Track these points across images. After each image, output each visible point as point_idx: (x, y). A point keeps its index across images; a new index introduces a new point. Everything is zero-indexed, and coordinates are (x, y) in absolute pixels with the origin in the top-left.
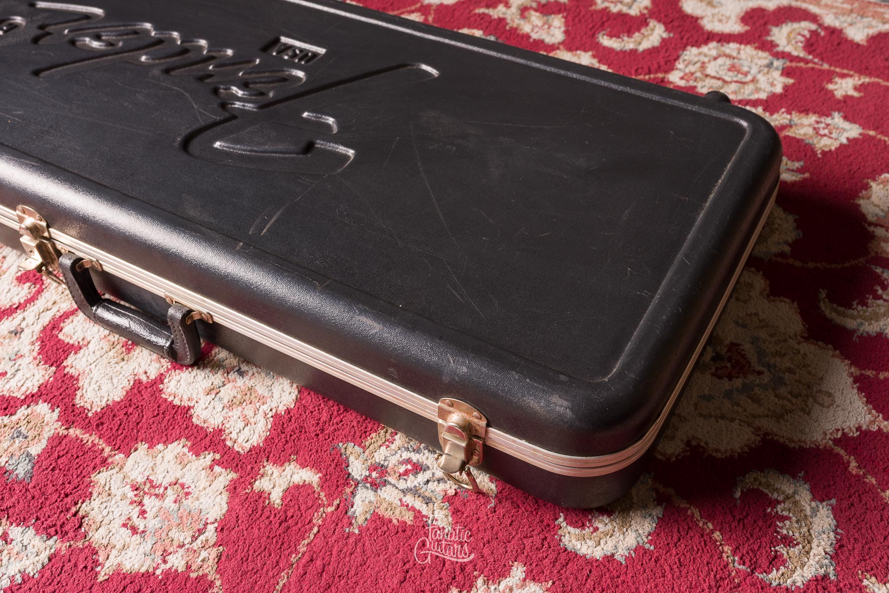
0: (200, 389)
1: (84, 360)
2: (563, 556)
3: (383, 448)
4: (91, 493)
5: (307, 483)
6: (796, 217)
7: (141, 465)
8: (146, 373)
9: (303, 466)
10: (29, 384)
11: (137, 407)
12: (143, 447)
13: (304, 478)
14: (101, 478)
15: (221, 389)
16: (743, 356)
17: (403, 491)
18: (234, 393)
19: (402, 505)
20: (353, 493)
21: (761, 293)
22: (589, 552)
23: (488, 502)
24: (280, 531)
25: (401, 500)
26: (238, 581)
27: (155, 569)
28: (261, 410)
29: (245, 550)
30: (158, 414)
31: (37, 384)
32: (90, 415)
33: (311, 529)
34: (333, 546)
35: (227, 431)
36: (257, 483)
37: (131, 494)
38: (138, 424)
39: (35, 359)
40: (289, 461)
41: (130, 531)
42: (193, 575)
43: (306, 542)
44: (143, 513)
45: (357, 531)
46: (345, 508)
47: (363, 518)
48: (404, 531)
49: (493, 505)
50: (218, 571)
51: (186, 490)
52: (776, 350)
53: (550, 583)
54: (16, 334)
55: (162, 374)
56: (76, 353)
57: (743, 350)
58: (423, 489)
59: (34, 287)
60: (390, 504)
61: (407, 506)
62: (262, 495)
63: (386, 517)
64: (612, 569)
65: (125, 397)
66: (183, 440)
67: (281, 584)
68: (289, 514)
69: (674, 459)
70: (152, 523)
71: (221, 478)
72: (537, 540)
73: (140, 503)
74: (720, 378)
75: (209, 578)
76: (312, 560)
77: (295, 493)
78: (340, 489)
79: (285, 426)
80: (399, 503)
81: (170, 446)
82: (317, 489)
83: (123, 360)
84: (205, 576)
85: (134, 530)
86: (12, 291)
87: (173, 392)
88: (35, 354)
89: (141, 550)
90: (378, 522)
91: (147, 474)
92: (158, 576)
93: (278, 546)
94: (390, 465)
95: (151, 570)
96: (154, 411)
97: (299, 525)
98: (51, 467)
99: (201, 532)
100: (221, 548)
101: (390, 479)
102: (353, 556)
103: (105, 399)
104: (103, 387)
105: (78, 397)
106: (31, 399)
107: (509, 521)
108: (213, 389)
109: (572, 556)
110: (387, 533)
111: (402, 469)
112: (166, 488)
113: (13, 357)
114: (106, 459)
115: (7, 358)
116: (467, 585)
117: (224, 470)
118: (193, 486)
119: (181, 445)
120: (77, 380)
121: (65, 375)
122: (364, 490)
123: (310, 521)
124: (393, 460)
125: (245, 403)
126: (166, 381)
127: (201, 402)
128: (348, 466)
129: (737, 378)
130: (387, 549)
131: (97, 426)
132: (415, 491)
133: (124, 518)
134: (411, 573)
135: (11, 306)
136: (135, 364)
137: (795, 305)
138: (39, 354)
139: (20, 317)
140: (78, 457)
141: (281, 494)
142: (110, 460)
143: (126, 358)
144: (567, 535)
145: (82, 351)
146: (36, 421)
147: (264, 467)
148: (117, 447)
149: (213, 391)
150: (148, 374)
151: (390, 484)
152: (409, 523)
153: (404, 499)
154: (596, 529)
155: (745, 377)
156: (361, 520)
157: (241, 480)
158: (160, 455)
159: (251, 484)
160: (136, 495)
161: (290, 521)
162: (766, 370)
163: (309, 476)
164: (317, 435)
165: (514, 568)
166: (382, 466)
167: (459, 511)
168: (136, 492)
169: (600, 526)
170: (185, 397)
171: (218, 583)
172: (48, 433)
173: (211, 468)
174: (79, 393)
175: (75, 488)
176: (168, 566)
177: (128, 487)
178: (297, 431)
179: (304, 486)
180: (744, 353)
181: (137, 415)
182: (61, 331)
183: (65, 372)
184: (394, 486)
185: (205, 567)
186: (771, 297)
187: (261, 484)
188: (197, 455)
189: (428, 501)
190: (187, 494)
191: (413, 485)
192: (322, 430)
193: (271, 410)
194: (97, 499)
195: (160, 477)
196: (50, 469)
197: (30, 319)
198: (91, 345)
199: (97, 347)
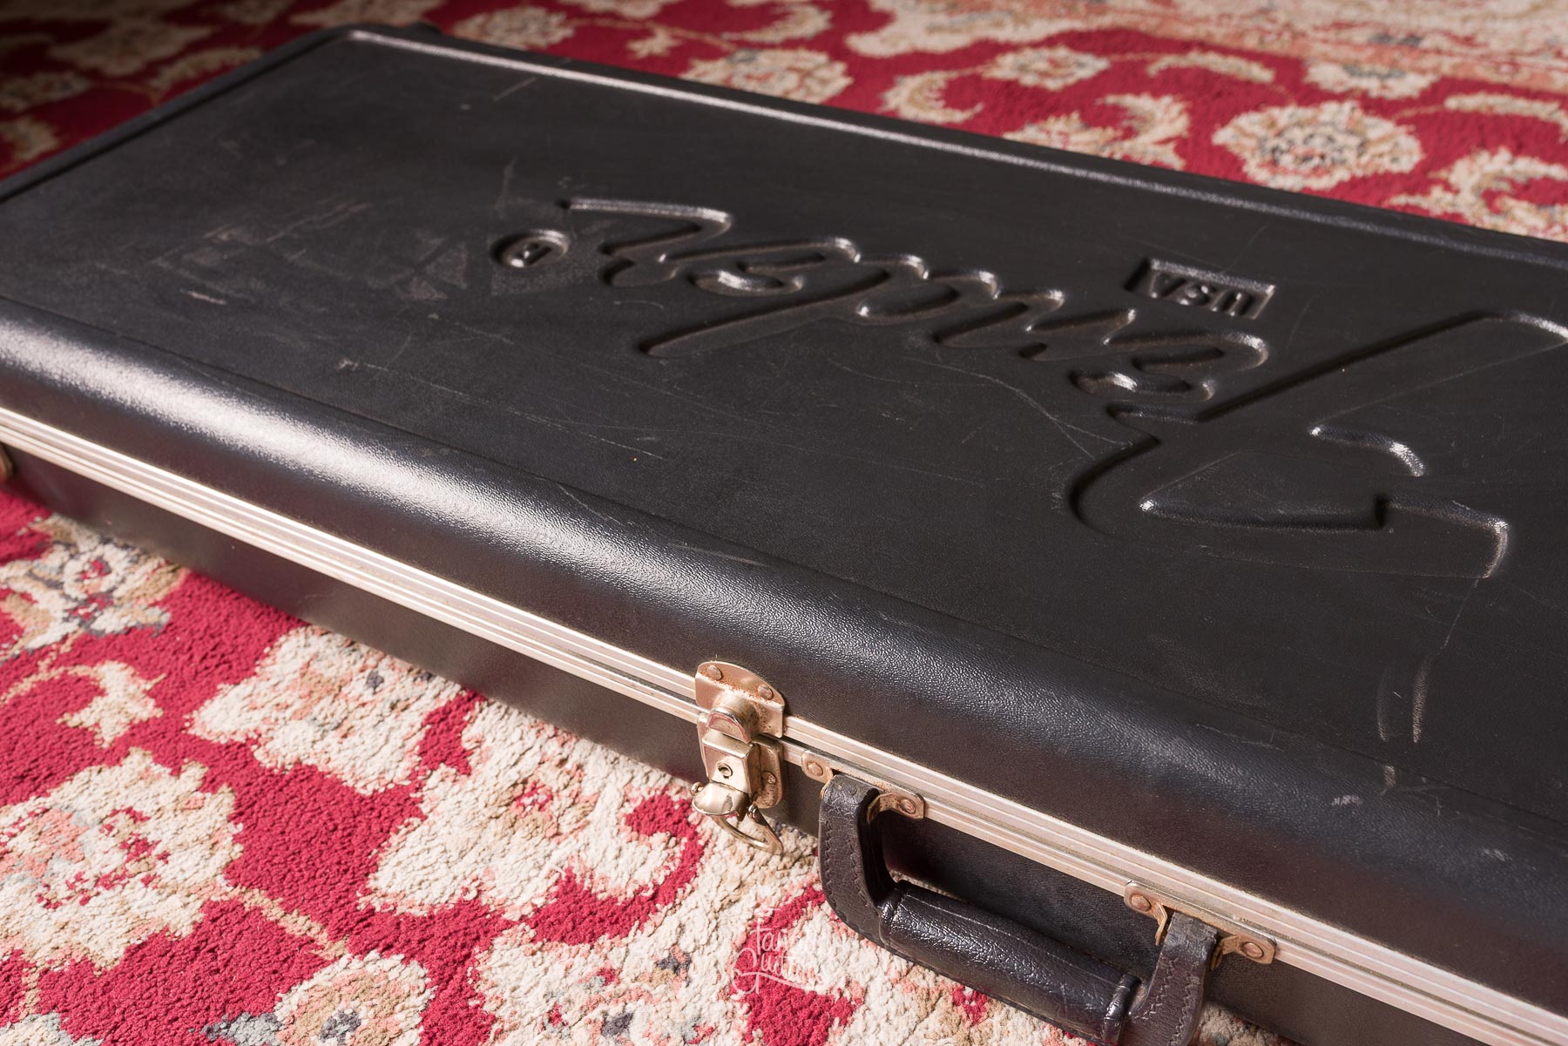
39: (746, 1037)
54: (676, 969)
56: (844, 1023)
59: (677, 843)
83: (970, 1040)
86: (626, 854)
88: (742, 1025)
113: (692, 1035)
135: (637, 893)
138: (754, 1024)
139: (671, 923)
145: (858, 1015)
182: (784, 960)
197: (698, 929)
198: (872, 998)
199: (892, 1007)
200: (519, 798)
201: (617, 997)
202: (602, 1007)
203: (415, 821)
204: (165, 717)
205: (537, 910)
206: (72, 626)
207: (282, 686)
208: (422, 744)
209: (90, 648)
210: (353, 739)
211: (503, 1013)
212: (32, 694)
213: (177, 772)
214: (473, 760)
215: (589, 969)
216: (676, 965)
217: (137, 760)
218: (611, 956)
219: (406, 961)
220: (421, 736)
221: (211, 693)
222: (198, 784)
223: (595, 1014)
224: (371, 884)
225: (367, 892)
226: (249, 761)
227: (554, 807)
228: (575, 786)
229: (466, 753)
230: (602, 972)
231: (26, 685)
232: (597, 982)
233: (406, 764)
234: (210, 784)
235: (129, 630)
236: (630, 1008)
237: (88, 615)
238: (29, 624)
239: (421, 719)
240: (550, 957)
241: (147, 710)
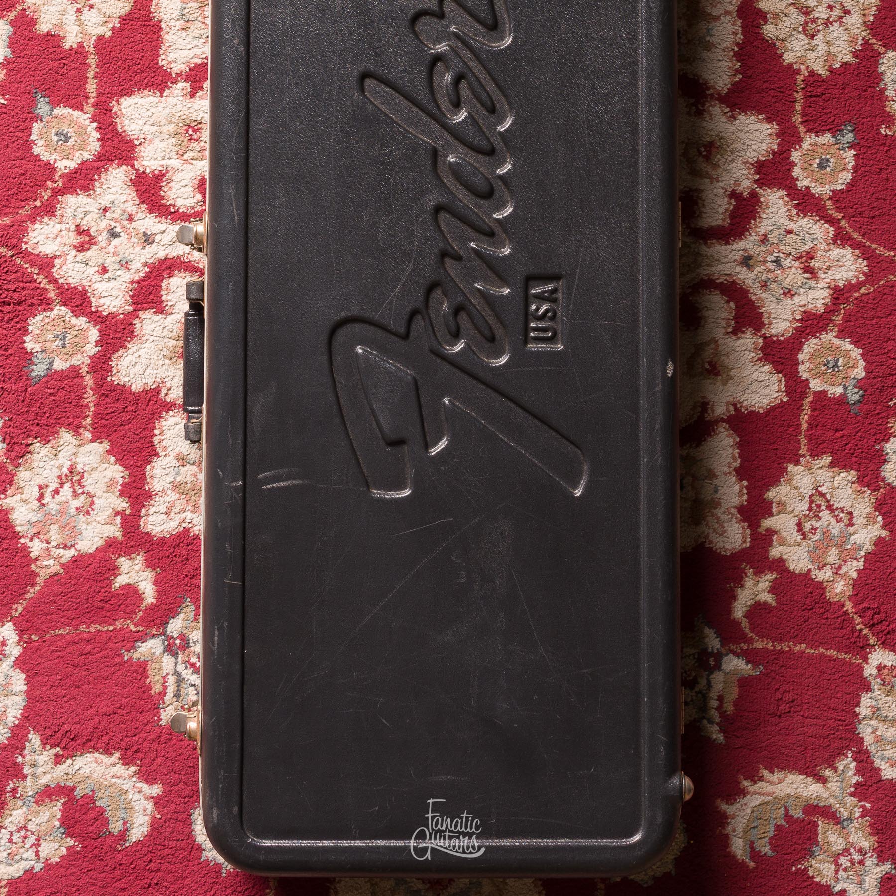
0: (178, 448)
1: (153, 325)
2: (185, 816)
4: (49, 441)
5: (143, 596)
7: (91, 458)
8: (169, 390)
9: (156, 583)
10: (106, 301)
11: (135, 412)
12: (106, 445)
13: (146, 591)
14: (66, 436)
15: (188, 465)
17: (176, 671)
18: (189, 479)
19: (164, 678)
20: (154, 636)
22: (198, 832)
24: (95, 604)
25: (167, 674)
26: (46, 601)
27: (24, 536)
28: (185, 514)
29: (69, 590)
30: (138, 434)
31: (112, 309)
32: (109, 379)
33: (110, 625)
34: (105, 649)
35: (152, 502)
36: (124, 559)
37: (65, 471)
38: (122, 425)
39: (132, 282)
40: (154, 569)
41: (38, 494)
42: (33, 567)
43: (99, 627)
44: (56, 492)
45: (126, 658)
46: (143, 637)
47: (139, 656)
48: (144, 692)
50: (46, 582)
51: (90, 509)
53: (159, 816)
54: (145, 241)
55: (175, 404)
56: (155, 313)
58: (185, 686)
60: (160, 669)
61: (165, 682)
62: (115, 570)
63: (149, 673)
65: (139, 392)
66: (127, 473)
67: (60, 632)
68: (112, 602)
70: (53, 505)
71: (112, 528)
73: (62, 484)
75: (38, 579)
76: (88, 641)
77: (132, 592)
78: (152, 624)
79: (181, 544)
80: (164, 675)
81: (118, 466)
82: (143, 607)
83: (171, 359)
84: (37, 575)
85: (41, 497)
86: (186, 189)
87: (164, 428)
89: (29, 517)
90: (141, 668)
91: (86, 469)
92: (20, 543)
93: (84, 611)
94: (192, 648)
95: (21, 534)
96: (139, 428)
97: (108, 614)
98: (52, 391)
99: (65, 547)
100: (62, 571)
101: (180, 656)
102: (106, 668)
103: (127, 379)
104: (137, 367)
105: (118, 355)
106: (96, 317)
107: (191, 765)
109: (188, 823)
110: (136, 681)
111: (193, 659)
112: (83, 493)
113: (124, 263)
114: (80, 427)
115: (119, 258)
116: (127, 761)
117: (120, 526)
118: (95, 512)
119: (123, 475)
120: (132, 339)
121: (132, 324)
122: (161, 643)
123: (115, 620)
125: (184, 496)
126: (171, 413)
127: (168, 459)
128: (173, 618)
130: (125, 688)
131: (103, 394)
132: (180, 680)
133: (45, 482)
134: (116, 716)
135: (171, 205)
136: (171, 374)
138: (138, 282)
139: (162, 227)
140: (71, 403)
141: (124, 583)
142: (81, 430)
143: (174, 360)
146: (80, 341)
147: (138, 554)
148: (96, 425)
149: (182, 460)
150: (169, 392)
151: (176, 659)
152: (153, 692)
153: (169, 677)
156: (136, 656)
158: (106, 465)
159: (120, 555)
160: (66, 476)
161: (108, 606)
163: (149, 592)
165: (156, 786)
166: (188, 643)
168: (68, 473)
170: (164, 443)
171: (38, 588)
172: (75, 361)
173: (117, 513)
174: (122, 352)
175: (47, 425)
176: (30, 544)
177: (69, 463)
178: (181, 558)
179: (140, 595)
181: (129, 417)
182: (169, 277)
183: (134, 322)
184: (176, 663)
185: (44, 570)
187: (124, 562)
188: (122, 494)
189: (177, 695)
190: (88, 513)
191: (184, 677)
193: (189, 523)
194: (47, 449)
195: (90, 481)
196: (49, 391)
197: (166, 238)
198: (170, 317)
199: (170, 326)
200: (190, 127)
201: (124, 227)
202: (117, 225)
203: (158, 94)
205: (144, 172)
208: (196, 66)
210: (183, 34)
211: (97, 191)
214: (198, 93)
215: (130, 210)
216: (148, 240)
218: (140, 214)
219: (98, 140)
223: (113, 224)
224: (122, 100)
225: (118, 101)
227: (193, 145)
229: (200, 88)
230: (131, 215)
232: (126, 216)
233: (182, 67)
236: (123, 234)
240: (128, 191)
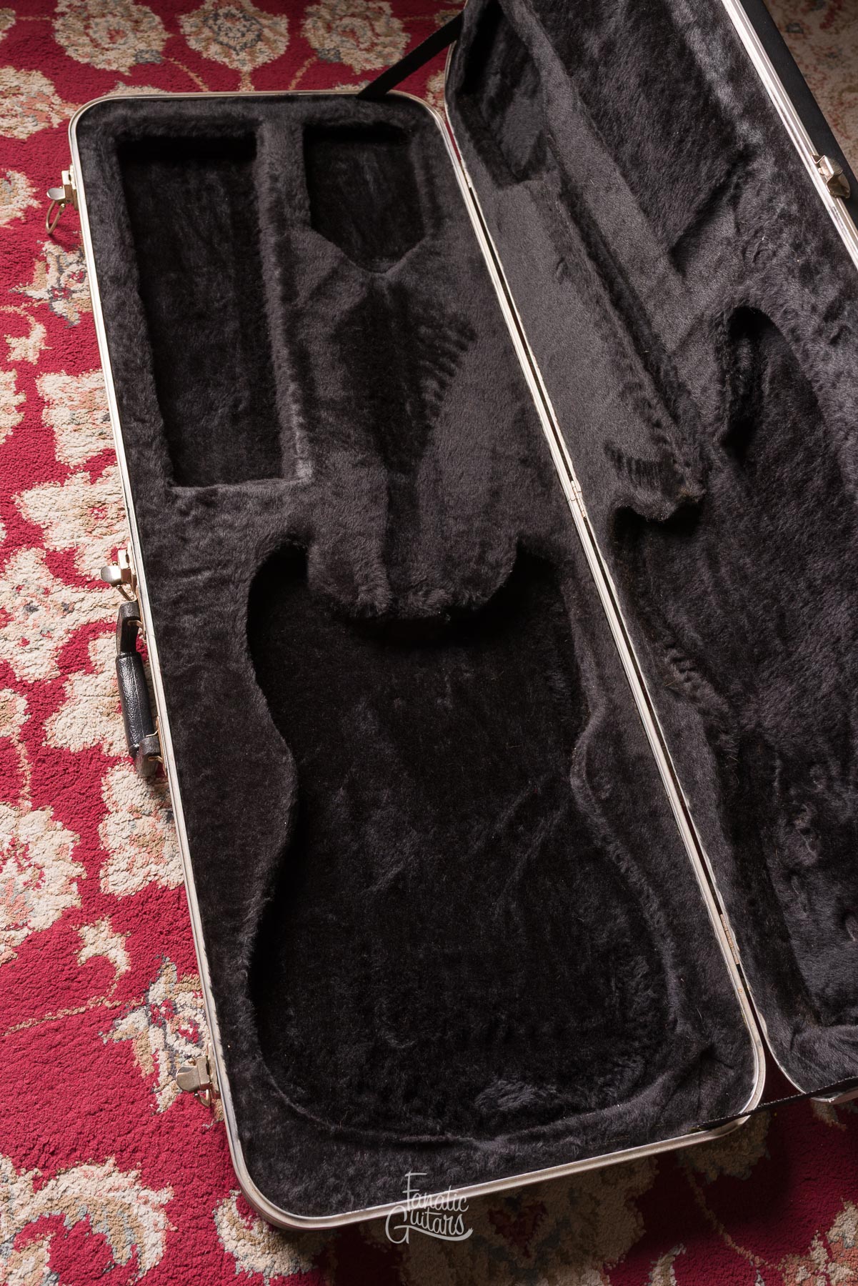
0: (129, 802)
1: (85, 686)
2: (206, 1220)
3: (192, 994)
5: (115, 966)
6: (768, 1156)
7: (34, 827)
8: (111, 745)
9: (127, 948)
10: (32, 670)
11: (77, 772)
12: (49, 812)
13: (118, 959)
14: (3, 809)
15: (144, 816)
16: (535, 1225)
17: (166, 1045)
18: (147, 830)
19: (153, 1056)
20: (134, 1008)
21: (630, 1189)
22: (226, 1238)
23: (208, 1122)
24: (60, 985)
25: (157, 1050)
28: (148, 868)
29: (27, 975)
30: (83, 794)
31: (37, 676)
32: (44, 744)
33: (81, 1006)
34: (79, 1036)
35: (110, 861)
36: (87, 928)
37: (6, 846)
38: (64, 788)
39: (57, 649)
40: (123, 933)
43: (68, 1012)
45: (105, 1042)
46: (120, 1013)
47: (120, 1036)
48: (133, 1077)
49: (208, 1127)
51: (40, 882)
52: (568, 1252)
53: (175, 1228)
55: (120, 758)
56: (85, 674)
57: (543, 1221)
58: (180, 1060)
60: (148, 1046)
61: (156, 1060)
62: (78, 942)
63: (134, 1053)
64: (224, 1268)
65: (79, 752)
66: (78, 835)
67: (22, 1026)
68: (80, 978)
69: (369, 1242)
71: (68, 897)
72: (204, 1189)
73: (4, 861)
74: (492, 1221)
76: (57, 1030)
77: (101, 964)
78: (130, 995)
79: (150, 900)
80: (153, 1052)
81: (66, 831)
82: (116, 978)
83: (109, 715)
86: (100, 560)
87: (111, 784)
88: (61, 644)
90: (125, 1050)
91: (30, 840)
93: (47, 996)
94: (180, 1014)
96: (84, 787)
97: (77, 994)
99: (16, 927)
100: (15, 955)
101: (168, 1025)
102: (83, 1058)
103: (64, 741)
104: (73, 727)
105: (50, 719)
106: (22, 687)
108: (137, 811)
109: (211, 1228)
110: (121, 1066)
111: (184, 1027)
112: (30, 866)
113: (45, 633)
114: (18, 797)
115: (40, 629)
116: (124, 1166)
117: (77, 893)
118: (46, 883)
119: (72, 839)
120: (64, 701)
121: (61, 687)
122: (144, 1015)
123: (86, 999)
124: (188, 1013)
125: (145, 849)
126: (116, 768)
127: (120, 814)
128: (154, 983)
129: (505, 1236)
130: (108, 1078)
131: (39, 760)
132: (172, 1054)
134: (103, 1114)
135: (86, 576)
136: (111, 729)
137: (641, 1233)
138: (63, 648)
139: (81, 595)
140: (4, 774)
141: (90, 955)
142: (20, 801)
143: (111, 715)
144: (226, 1209)
145: (91, 676)
146: (7, 712)
147: (103, 920)
148: (34, 793)
149: (136, 812)
150: (111, 748)
151: (165, 1030)
152: (143, 1075)
153: (160, 1053)
154: (250, 1228)
155: (511, 1245)
156: (116, 1036)
157: (79, 915)
158: (52, 832)
159: (82, 925)
160: (8, 850)
161: (75, 984)
162: (533, 1258)
163: (120, 959)
164: (161, 933)
165: (166, 1190)
166: (175, 1009)
167: (182, 1104)
168: (10, 847)
169: (256, 1229)
170: (114, 798)
172: (4, 732)
173: (72, 881)
174: (54, 715)
177: (10, 837)
178: (152, 915)
179: (111, 965)
180: (540, 1223)
181: (71, 779)
182: (94, 640)
183: (64, 685)
184: (165, 1034)
186: (633, 1204)
187: (87, 932)
188: (74, 859)
189: (171, 1073)
190: (38, 886)
191: (177, 1048)
192: (169, 932)
193: (155, 875)
195: (36, 851)
197: (85, 605)
198: (101, 677)
199: (103, 684)
200: (94, 508)
201: (40, 600)
202: (34, 599)
203: (59, 484)
204: (35, 367)
205: (55, 551)
206: (47, 296)
207: (80, 390)
208: (93, 458)
209: (43, 312)
210: (77, 434)
211: (9, 572)
212: (9, 315)
213: (16, 393)
214: (100, 480)
215: (44, 585)
216: (67, 609)
217: (11, 376)
218: (55, 587)
219: (4, 529)
220: (95, 454)
221: (57, 371)
222: (17, 404)
223: (29, 599)
224: (23, 493)
225: (19, 494)
226: (40, 411)
227: (100, 522)
228: (114, 521)
229: (101, 475)
230: (46, 589)
231: (10, 309)
232: (42, 590)
233: (80, 460)
234: (20, 408)
235: (61, 317)
236: (40, 607)
237: (57, 296)
238: (37, 280)
239: (102, 448)
240: (40, 569)
241: (33, 358)
